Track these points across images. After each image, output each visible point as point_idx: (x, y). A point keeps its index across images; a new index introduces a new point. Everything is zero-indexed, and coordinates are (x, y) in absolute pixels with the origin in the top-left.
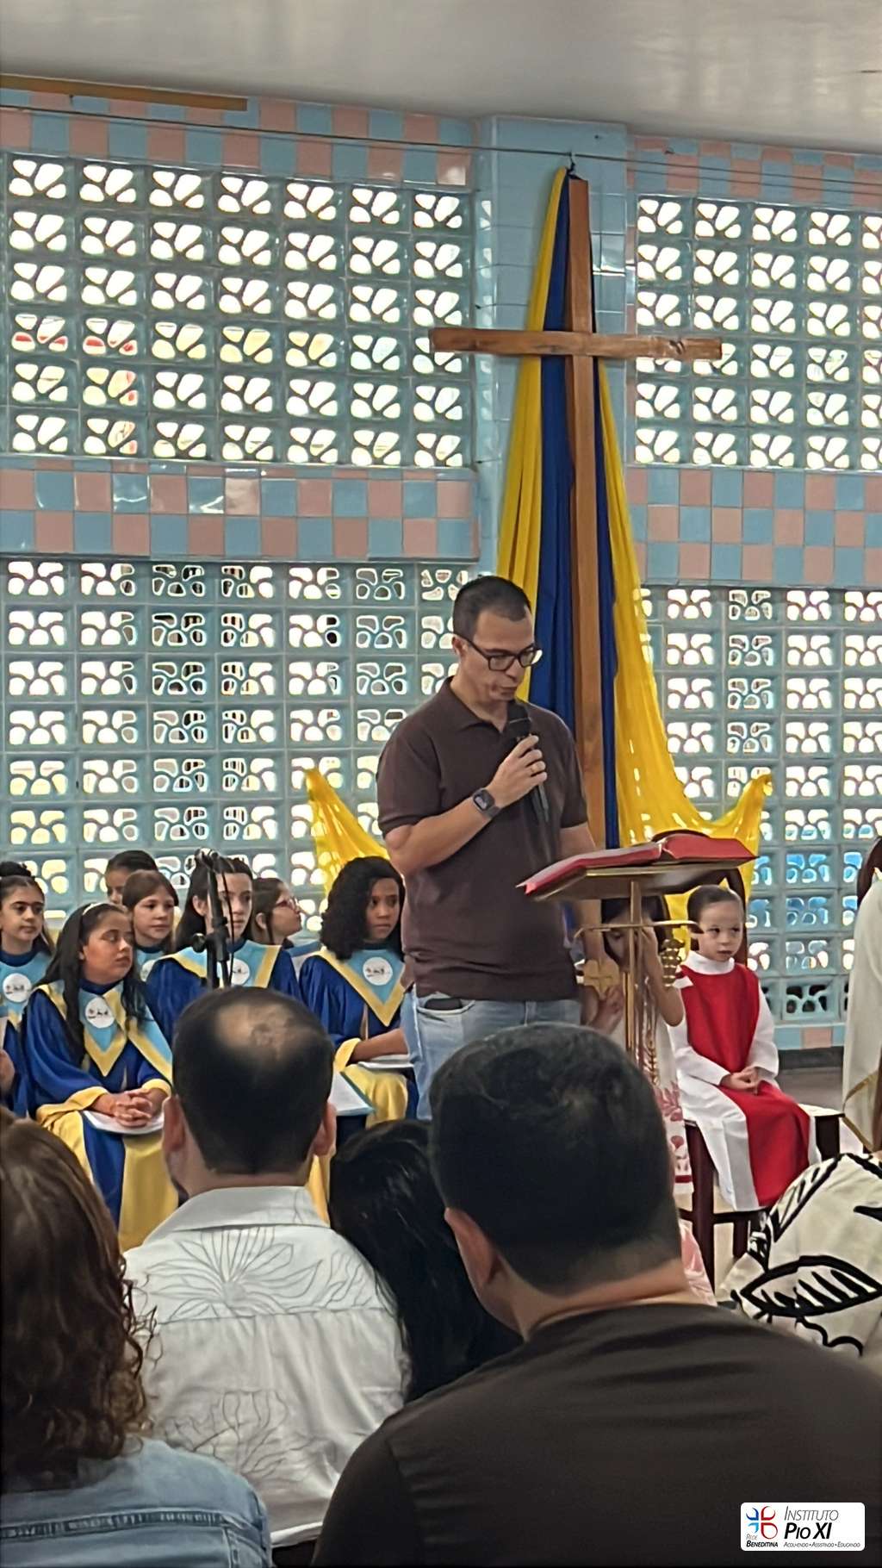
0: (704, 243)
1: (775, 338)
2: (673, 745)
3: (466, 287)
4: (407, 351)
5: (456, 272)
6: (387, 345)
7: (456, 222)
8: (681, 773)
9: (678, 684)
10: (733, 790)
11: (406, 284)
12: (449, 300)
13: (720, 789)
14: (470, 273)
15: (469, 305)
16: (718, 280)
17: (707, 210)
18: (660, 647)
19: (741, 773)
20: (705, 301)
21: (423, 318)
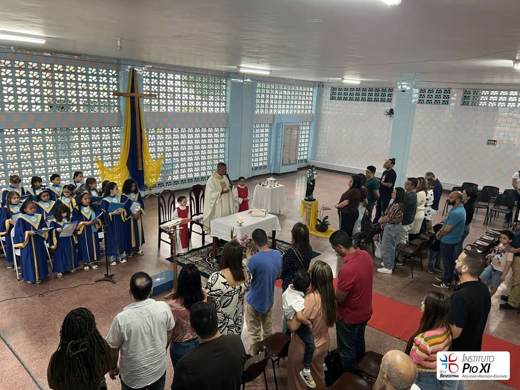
0: (153, 78)
1: (163, 92)
2: (150, 151)
3: (118, 85)
4: (109, 94)
5: (116, 82)
6: (106, 93)
7: (116, 75)
8: (151, 155)
9: (150, 142)
10: (158, 157)
11: (108, 84)
12: (115, 86)
13: (157, 157)
14: (118, 83)
15: (118, 87)
16: (155, 83)
17: (153, 73)
18: (148, 137)
19: (159, 154)
20: (153, 87)
21: (111, 89)
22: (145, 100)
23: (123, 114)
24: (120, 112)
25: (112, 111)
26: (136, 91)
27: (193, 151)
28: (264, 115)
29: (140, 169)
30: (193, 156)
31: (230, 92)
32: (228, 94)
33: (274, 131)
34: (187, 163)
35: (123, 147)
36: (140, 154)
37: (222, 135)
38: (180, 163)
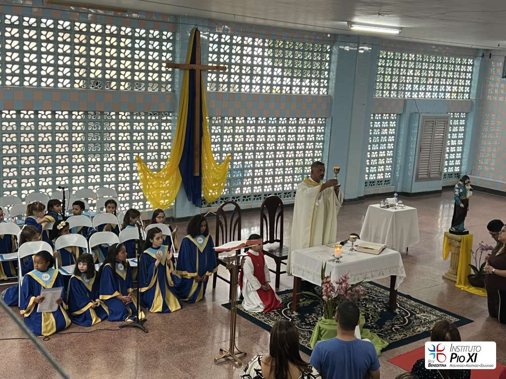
0: (222, 43)
1: (236, 64)
2: (212, 149)
4: (160, 66)
5: (171, 49)
6: (156, 64)
7: (171, 38)
8: (214, 155)
9: (214, 137)
10: (223, 158)
11: (160, 51)
12: (169, 55)
13: (221, 158)
14: (174, 49)
15: (173, 56)
17: (224, 36)
21: (164, 59)
22: (209, 75)
23: (178, 93)
24: (173, 91)
25: (163, 90)
26: (197, 61)
27: (275, 151)
28: (389, 100)
29: (197, 174)
30: (274, 159)
31: (336, 64)
32: (334, 67)
33: (404, 125)
34: (264, 168)
35: (174, 141)
36: (197, 153)
37: (320, 129)
38: (253, 169)
